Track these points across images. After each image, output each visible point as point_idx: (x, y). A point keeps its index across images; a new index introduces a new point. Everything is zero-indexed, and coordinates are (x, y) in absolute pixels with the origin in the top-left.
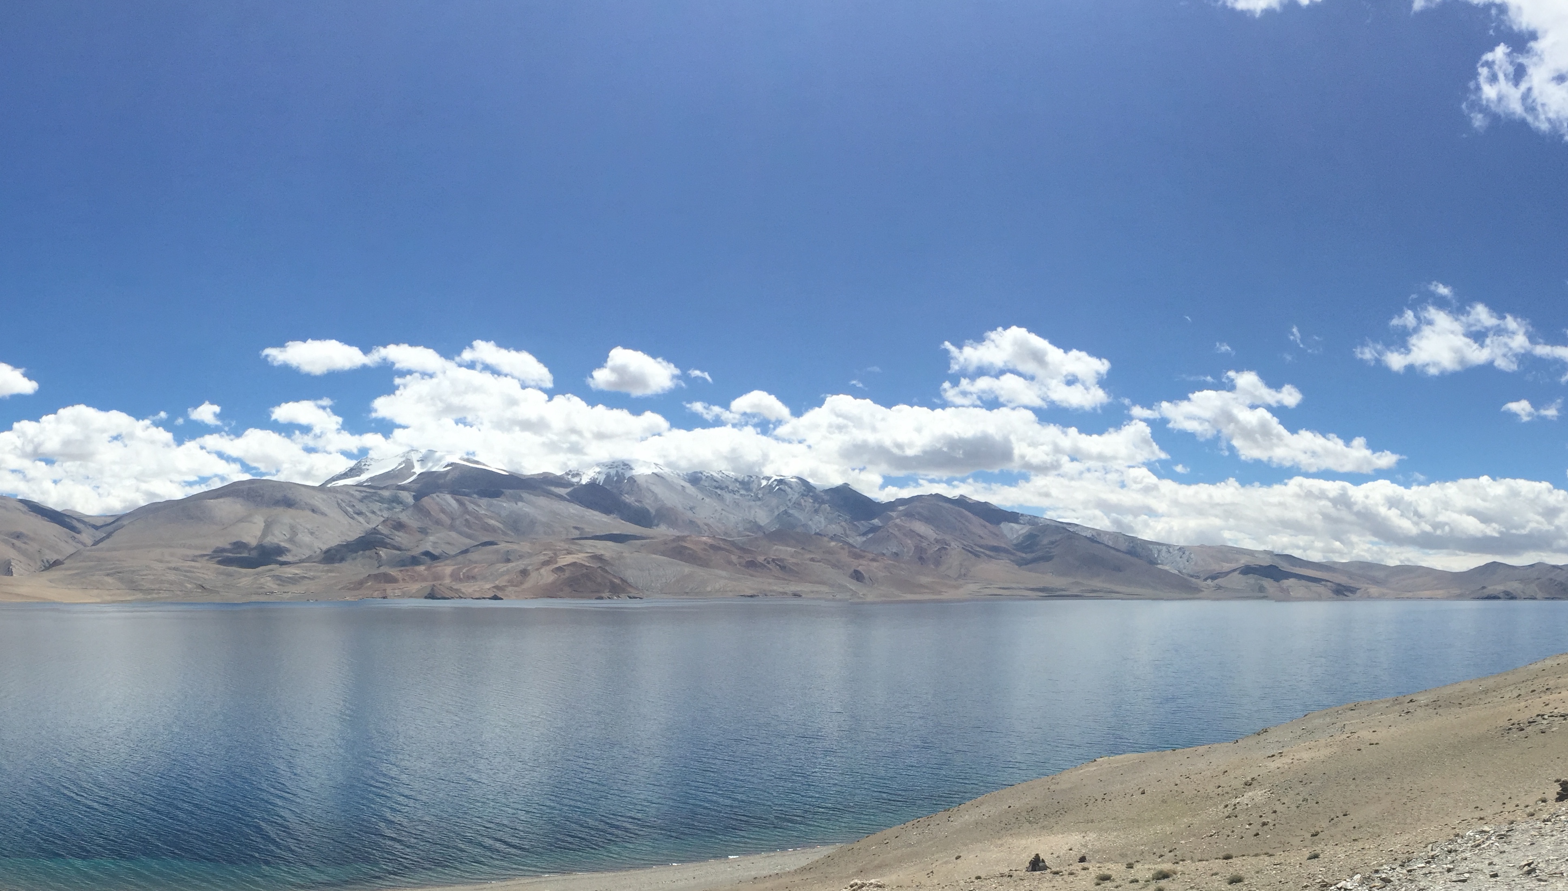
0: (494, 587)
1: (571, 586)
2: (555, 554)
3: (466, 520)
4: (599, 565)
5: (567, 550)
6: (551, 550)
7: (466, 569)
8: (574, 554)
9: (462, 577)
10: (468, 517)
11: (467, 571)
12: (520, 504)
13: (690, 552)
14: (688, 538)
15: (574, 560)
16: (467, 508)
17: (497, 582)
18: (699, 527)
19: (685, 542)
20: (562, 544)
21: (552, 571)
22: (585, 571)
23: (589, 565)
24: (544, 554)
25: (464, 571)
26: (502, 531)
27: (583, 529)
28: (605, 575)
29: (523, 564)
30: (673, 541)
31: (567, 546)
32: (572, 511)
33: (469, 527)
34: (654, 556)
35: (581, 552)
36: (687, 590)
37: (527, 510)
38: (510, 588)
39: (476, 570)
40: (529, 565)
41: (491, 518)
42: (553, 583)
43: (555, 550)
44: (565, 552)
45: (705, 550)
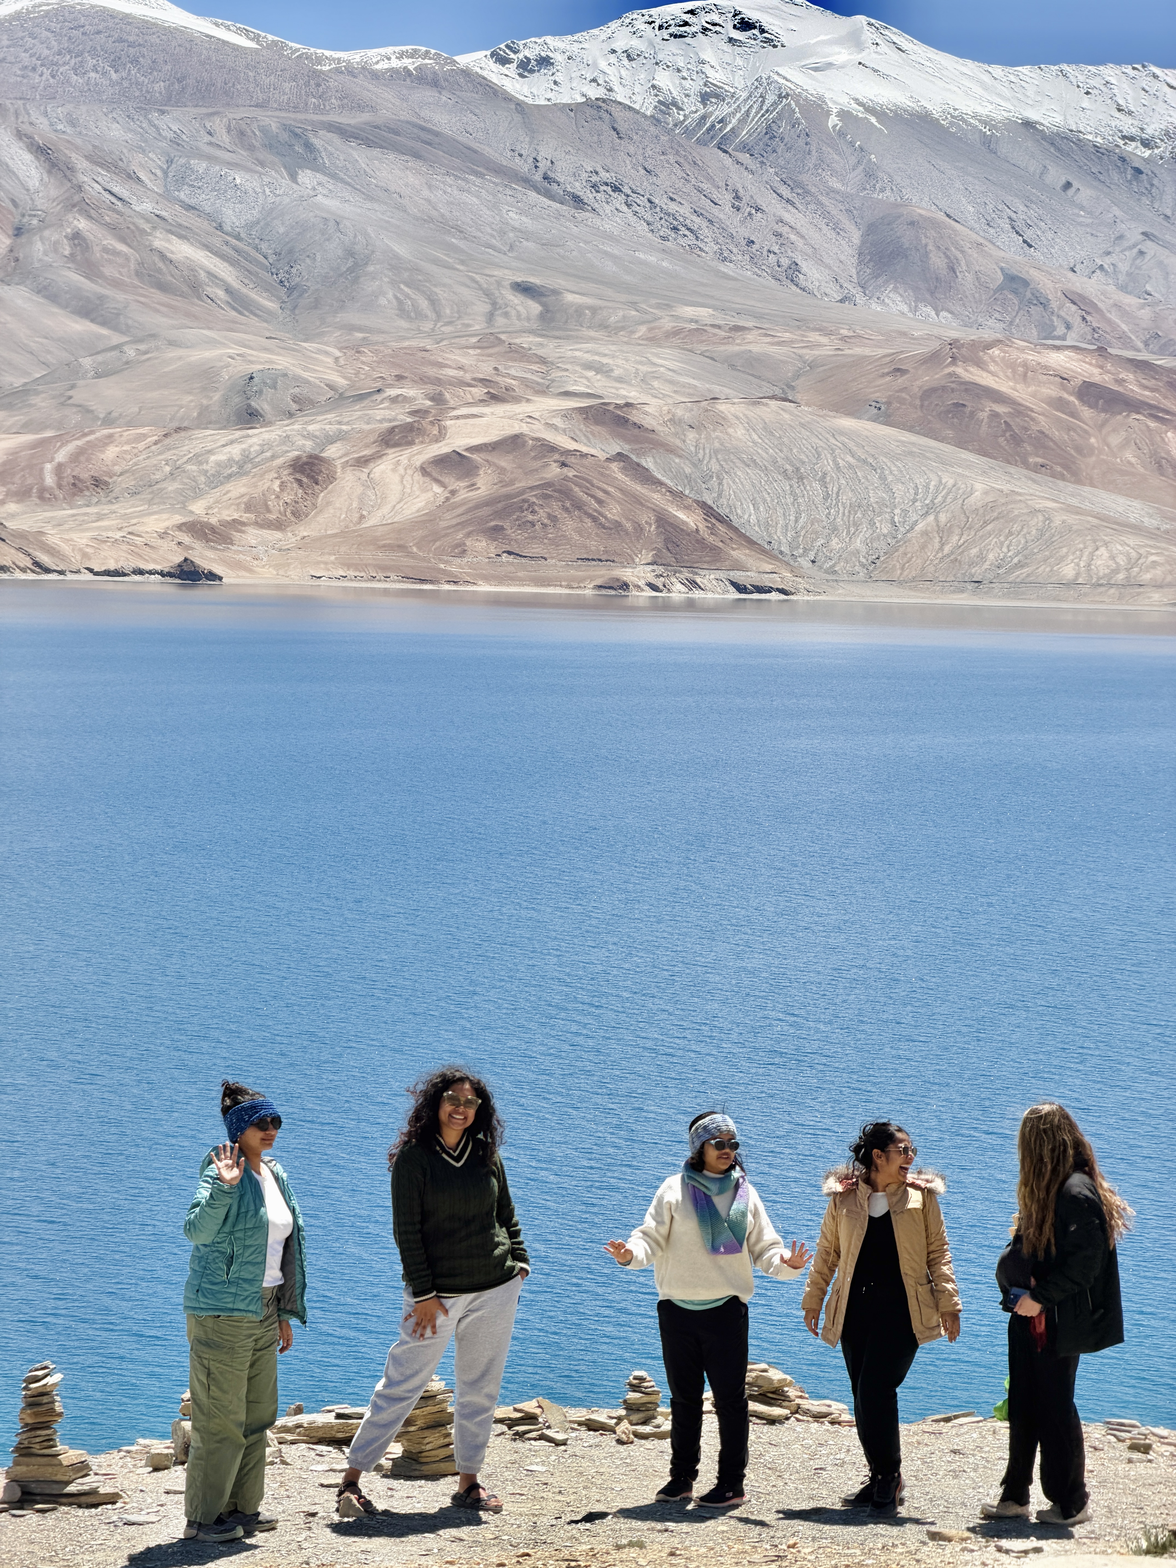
0: (180, 527)
1: (495, 532)
2: (438, 399)
3: (76, 237)
4: (616, 447)
5: (484, 382)
6: (423, 380)
7: (71, 447)
8: (517, 400)
9: (50, 480)
10: (82, 224)
11: (76, 457)
12: (307, 177)
13: (1001, 409)
14: (995, 352)
15: (517, 428)
16: (80, 188)
17: (198, 508)
18: (1044, 304)
19: (980, 364)
20: (469, 358)
21: (424, 470)
22: (554, 471)
23: (572, 446)
24: (394, 400)
25: (61, 456)
26: (229, 290)
27: (555, 292)
28: (639, 488)
29: (309, 436)
30: (933, 359)
31: (486, 369)
32: (514, 217)
33: (90, 270)
34: (847, 423)
35: (543, 391)
36: (977, 572)
37: (332, 204)
38: (253, 536)
39: (111, 452)
40: (331, 440)
41: (182, 233)
42: (427, 520)
43: (438, 382)
44: (479, 392)
45: (1060, 404)
